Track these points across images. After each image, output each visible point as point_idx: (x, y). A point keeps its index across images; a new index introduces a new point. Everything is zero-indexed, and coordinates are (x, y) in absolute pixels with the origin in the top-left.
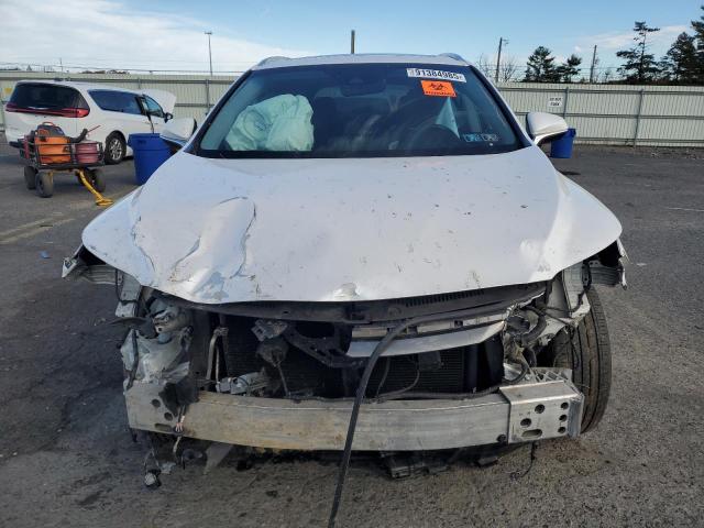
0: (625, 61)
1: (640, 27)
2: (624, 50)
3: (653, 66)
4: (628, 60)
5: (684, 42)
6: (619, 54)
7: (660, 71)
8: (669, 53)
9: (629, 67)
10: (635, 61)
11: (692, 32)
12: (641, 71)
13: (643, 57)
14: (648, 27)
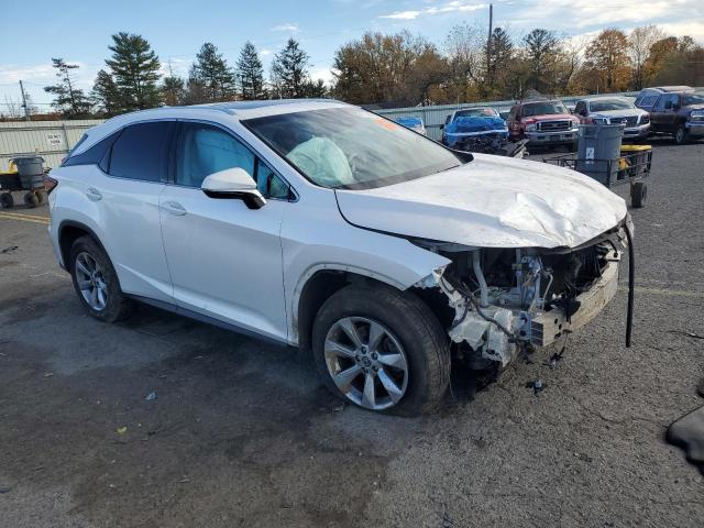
0: (56, 96)
1: (58, 63)
2: (51, 85)
3: (85, 101)
4: (59, 95)
5: (104, 78)
6: (48, 89)
7: (92, 106)
8: (94, 88)
9: (62, 102)
10: (66, 96)
11: (109, 71)
12: (75, 106)
13: (72, 93)
14: (68, 64)
